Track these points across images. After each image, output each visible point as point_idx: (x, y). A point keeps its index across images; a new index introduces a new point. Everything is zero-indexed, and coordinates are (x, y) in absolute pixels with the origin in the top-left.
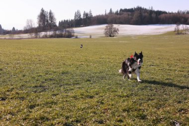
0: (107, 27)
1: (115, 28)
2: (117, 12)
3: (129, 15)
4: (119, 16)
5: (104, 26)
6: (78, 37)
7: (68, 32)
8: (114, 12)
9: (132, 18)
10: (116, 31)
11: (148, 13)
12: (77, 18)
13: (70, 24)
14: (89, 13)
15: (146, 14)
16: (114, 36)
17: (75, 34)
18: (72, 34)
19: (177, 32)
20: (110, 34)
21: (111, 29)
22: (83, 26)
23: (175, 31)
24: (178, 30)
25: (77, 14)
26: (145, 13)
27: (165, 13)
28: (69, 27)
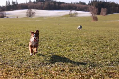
0: (28, 11)
1: (33, 12)
2: (34, 1)
3: (42, 4)
4: (35, 4)
5: (26, 10)
6: (9, 17)
7: (2, 14)
8: (32, 2)
9: (43, 6)
10: (34, 14)
11: (53, 3)
12: (8, 5)
13: (3, 9)
14: (16, 2)
15: (52, 4)
16: (32, 17)
17: (7, 16)
18: (5, 15)
19: (70, 15)
20: (30, 15)
21: (30, 12)
22: (12, 10)
23: (69, 14)
24: (71, 14)
25: (8, 3)
26: (51, 2)
27: (63, 3)
28: (2, 11)
